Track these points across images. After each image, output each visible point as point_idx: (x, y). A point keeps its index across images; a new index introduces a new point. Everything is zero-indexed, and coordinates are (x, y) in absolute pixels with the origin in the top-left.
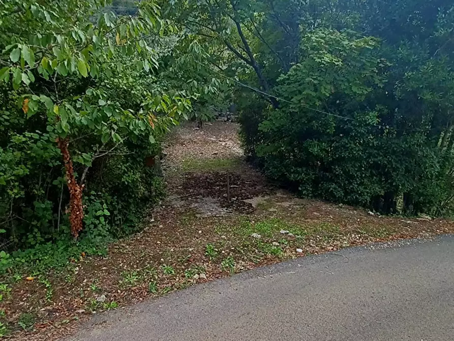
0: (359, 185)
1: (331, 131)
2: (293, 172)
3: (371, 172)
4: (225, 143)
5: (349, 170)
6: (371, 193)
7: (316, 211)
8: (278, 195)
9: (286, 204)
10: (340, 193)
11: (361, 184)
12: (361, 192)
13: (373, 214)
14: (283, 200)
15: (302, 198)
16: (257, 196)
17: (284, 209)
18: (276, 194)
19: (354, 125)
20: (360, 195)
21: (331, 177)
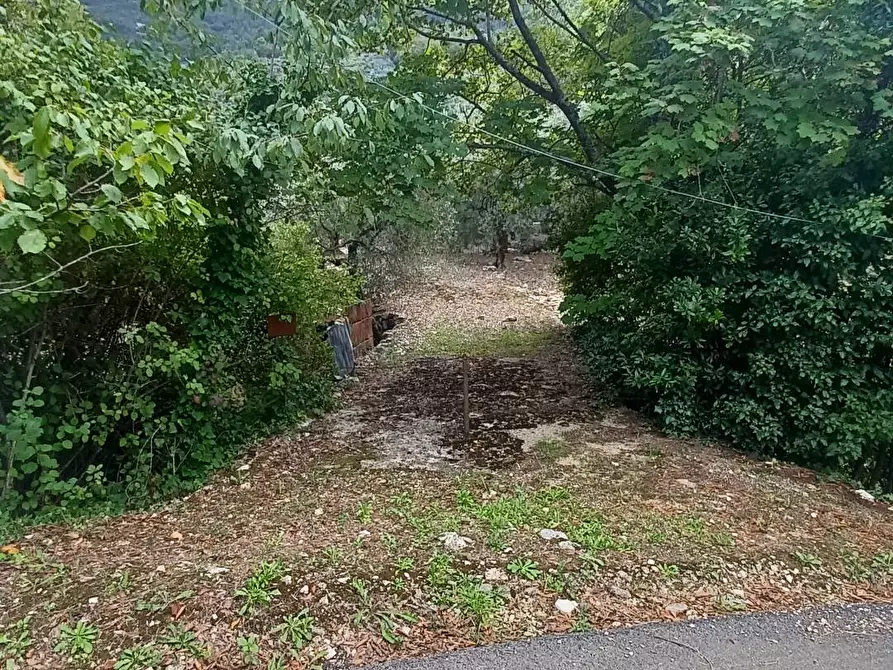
0: (830, 410)
1: (738, 253)
2: (642, 366)
3: (870, 375)
4: (546, 298)
5: (797, 367)
6: (865, 436)
7: (690, 476)
8: (606, 423)
9: (613, 449)
10: (769, 429)
11: (837, 407)
12: (836, 432)
13: (870, 497)
14: (613, 436)
15: (664, 435)
16: (551, 421)
17: (599, 464)
18: (601, 418)
19: (810, 237)
20: (831, 438)
21: (748, 384)
